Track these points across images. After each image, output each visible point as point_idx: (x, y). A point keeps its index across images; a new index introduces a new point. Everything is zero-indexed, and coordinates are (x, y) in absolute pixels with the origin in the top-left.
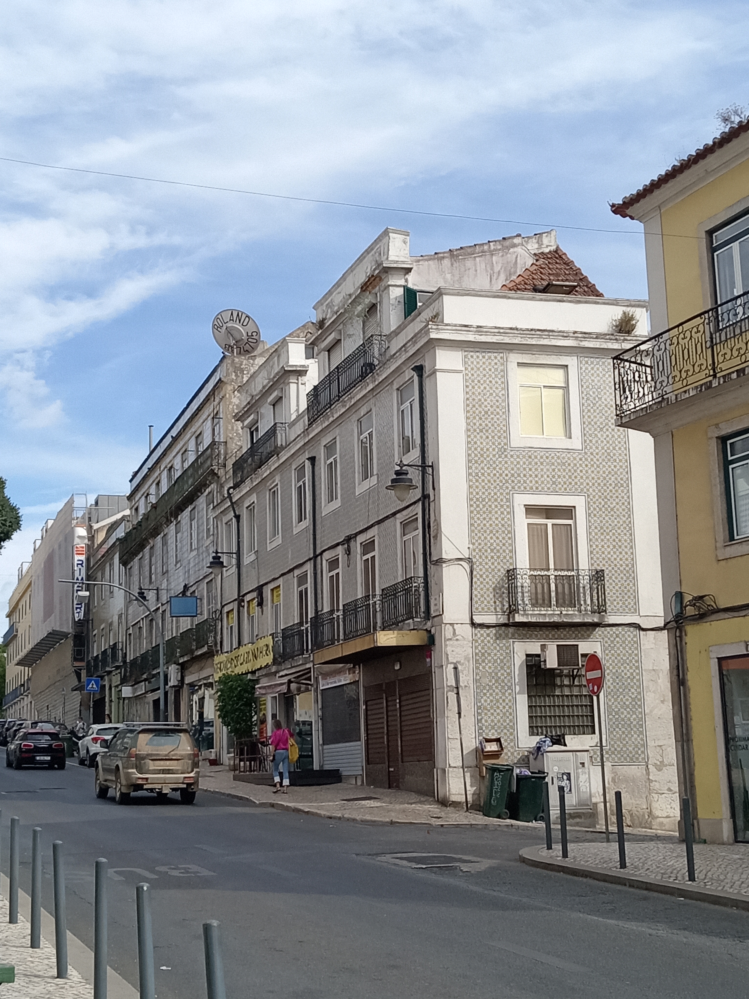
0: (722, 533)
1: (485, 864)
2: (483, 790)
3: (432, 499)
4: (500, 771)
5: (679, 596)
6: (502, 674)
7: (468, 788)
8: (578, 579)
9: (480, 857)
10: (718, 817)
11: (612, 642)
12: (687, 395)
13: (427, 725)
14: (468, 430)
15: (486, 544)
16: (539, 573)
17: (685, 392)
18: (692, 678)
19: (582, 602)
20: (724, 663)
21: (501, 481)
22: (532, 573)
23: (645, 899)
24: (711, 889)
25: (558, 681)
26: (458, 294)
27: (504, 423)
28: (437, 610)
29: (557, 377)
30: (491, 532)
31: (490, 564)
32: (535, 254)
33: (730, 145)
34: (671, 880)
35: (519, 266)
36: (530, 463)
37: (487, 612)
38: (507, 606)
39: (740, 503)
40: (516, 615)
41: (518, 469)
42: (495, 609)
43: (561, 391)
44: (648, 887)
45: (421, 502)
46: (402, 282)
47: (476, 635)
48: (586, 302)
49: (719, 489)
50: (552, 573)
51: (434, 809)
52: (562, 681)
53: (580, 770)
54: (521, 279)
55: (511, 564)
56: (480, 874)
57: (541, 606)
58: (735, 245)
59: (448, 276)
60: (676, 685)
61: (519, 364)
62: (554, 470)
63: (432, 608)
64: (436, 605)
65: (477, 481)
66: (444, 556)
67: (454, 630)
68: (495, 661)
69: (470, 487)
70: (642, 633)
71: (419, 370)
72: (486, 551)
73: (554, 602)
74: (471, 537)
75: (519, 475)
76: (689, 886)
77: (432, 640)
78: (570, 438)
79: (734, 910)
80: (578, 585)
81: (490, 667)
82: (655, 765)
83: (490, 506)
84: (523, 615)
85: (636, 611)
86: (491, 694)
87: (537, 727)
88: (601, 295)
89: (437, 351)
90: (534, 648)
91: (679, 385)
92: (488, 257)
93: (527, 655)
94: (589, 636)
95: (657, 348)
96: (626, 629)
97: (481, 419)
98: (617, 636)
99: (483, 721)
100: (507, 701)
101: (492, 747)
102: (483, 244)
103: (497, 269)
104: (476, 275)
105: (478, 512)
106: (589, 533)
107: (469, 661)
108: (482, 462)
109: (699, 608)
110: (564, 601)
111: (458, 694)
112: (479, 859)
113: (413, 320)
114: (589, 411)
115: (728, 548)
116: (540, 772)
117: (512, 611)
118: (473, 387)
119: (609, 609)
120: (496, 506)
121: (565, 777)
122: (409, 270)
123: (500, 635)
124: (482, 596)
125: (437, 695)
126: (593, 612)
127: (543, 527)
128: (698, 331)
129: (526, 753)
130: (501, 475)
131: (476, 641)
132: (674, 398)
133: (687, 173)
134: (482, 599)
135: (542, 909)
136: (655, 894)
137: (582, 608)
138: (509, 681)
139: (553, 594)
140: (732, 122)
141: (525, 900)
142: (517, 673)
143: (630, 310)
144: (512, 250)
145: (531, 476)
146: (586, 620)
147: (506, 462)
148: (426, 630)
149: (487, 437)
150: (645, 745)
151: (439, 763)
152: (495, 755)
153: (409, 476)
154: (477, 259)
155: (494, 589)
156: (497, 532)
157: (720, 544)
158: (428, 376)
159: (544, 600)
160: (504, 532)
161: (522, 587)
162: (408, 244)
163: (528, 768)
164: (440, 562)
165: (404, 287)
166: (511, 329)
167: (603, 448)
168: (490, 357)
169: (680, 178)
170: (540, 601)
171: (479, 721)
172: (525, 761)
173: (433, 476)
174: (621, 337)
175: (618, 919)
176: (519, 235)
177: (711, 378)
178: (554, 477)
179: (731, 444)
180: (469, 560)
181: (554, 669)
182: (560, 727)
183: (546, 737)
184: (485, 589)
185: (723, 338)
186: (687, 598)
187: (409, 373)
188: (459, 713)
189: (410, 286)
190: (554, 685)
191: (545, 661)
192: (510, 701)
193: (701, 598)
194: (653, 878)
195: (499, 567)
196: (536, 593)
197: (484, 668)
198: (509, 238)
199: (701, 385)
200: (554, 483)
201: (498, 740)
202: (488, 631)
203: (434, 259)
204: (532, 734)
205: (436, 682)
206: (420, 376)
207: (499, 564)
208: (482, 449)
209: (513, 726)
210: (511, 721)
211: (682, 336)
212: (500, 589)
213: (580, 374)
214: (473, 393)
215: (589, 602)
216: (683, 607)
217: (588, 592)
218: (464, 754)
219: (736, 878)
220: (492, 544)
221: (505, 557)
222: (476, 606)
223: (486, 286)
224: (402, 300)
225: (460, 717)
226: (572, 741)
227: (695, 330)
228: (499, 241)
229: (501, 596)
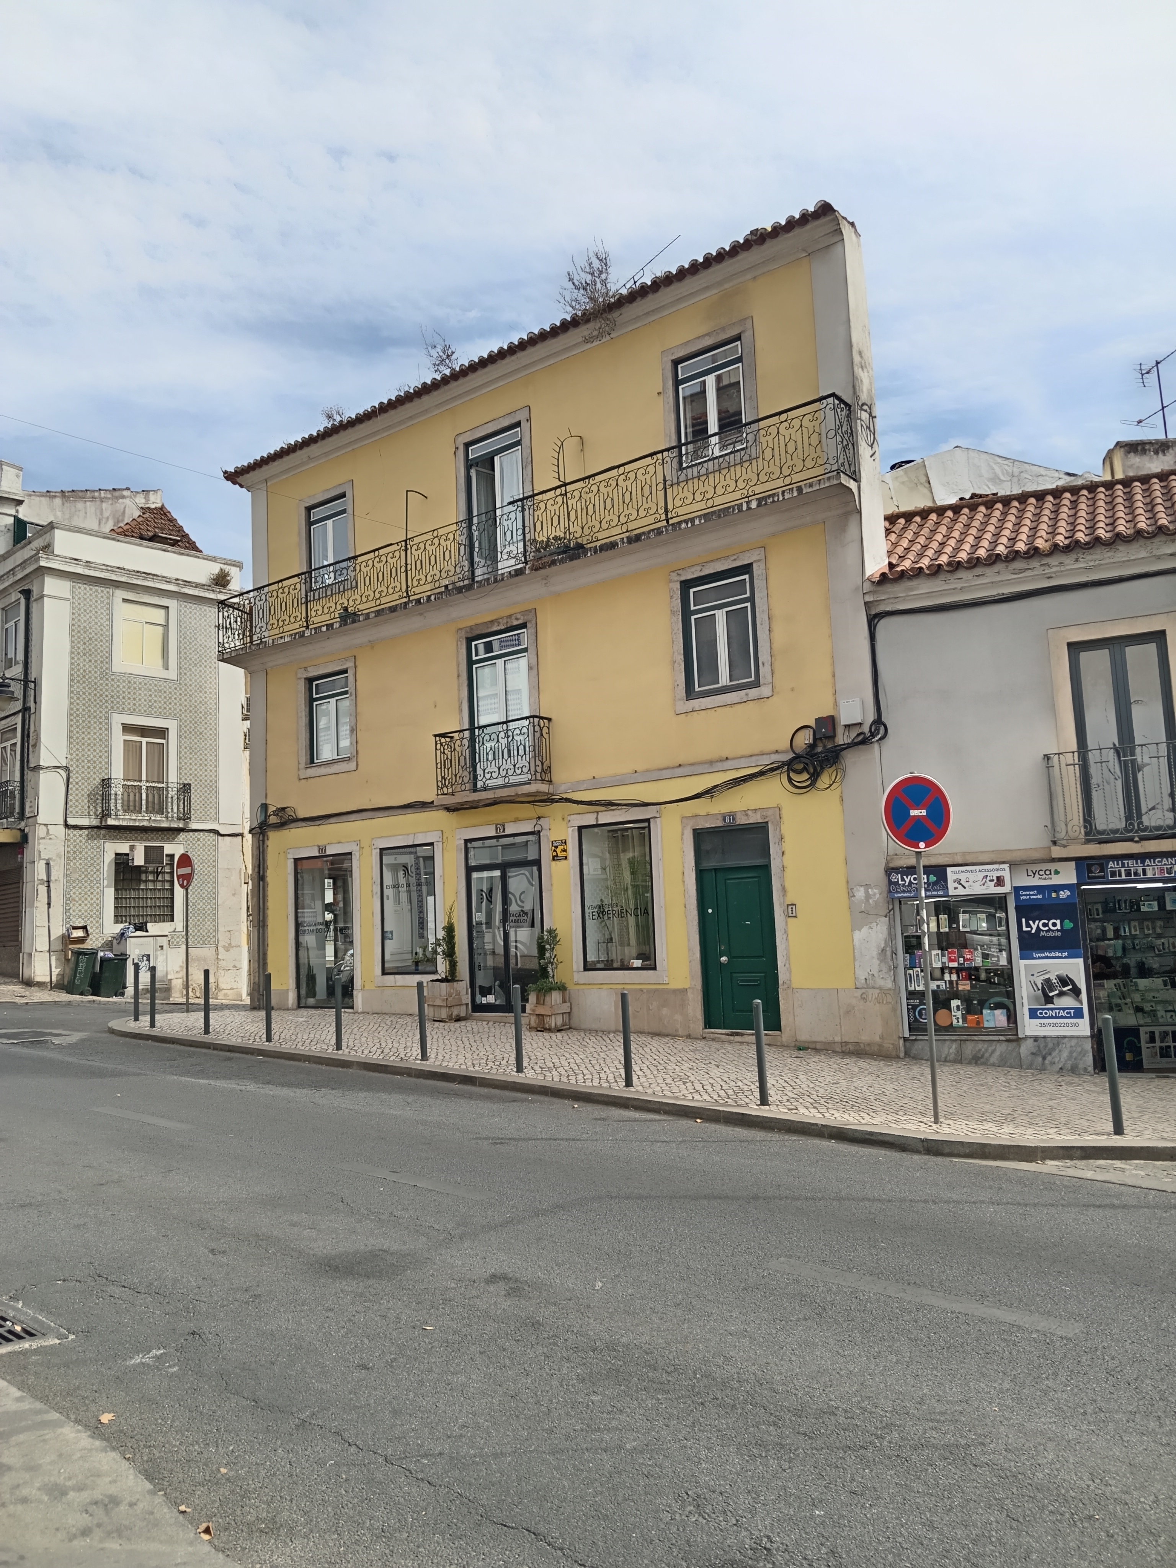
0: (304, 758)
1: (75, 1037)
2: (68, 971)
3: (33, 710)
4: (85, 954)
5: (265, 807)
6: (92, 870)
7: (53, 969)
8: (167, 790)
9: (70, 1030)
10: (284, 988)
11: (194, 845)
12: (282, 641)
13: (15, 914)
14: (72, 653)
15: (83, 755)
16: (132, 783)
17: (281, 638)
18: (271, 875)
19: (170, 810)
20: (299, 863)
21: (101, 701)
22: (125, 783)
23: (230, 1059)
24: (287, 1048)
25: (143, 877)
26: (69, 530)
27: (107, 649)
28: (32, 812)
29: (158, 616)
30: (89, 745)
31: (86, 773)
32: (142, 508)
33: (331, 439)
34: (251, 1042)
35: (127, 515)
36: (129, 688)
37: (81, 816)
38: (100, 810)
39: (321, 734)
40: (109, 819)
41: (118, 692)
42: (89, 813)
43: (161, 628)
44: (230, 1049)
45: (20, 714)
46: (13, 512)
47: (69, 835)
48: (188, 555)
49: (304, 721)
50: (144, 784)
51: (18, 989)
52: (147, 877)
53: (159, 953)
54: (128, 527)
55: (106, 774)
56: (70, 1046)
57: (132, 812)
58: (330, 523)
59: (59, 514)
60: (256, 880)
61: (124, 600)
62: (151, 695)
63: (27, 809)
64: (31, 807)
65: (78, 698)
66: (42, 763)
67: (48, 830)
68: (86, 859)
69: (71, 703)
70: (220, 838)
71: (27, 593)
72: (83, 761)
73: (144, 808)
74: (69, 748)
75: (118, 697)
76: (267, 1046)
77: (25, 838)
78: (167, 669)
79: (307, 1064)
80: (167, 796)
81: (81, 864)
82: (224, 947)
83: (89, 722)
84: (115, 819)
85: (217, 820)
86: (80, 888)
87: (121, 916)
88: (201, 551)
89: (46, 579)
90: (123, 847)
91: (277, 631)
92: (98, 502)
93: (117, 854)
94: (174, 839)
95: (258, 598)
96: (206, 834)
97: (85, 644)
98: (199, 840)
99: (71, 911)
100: (95, 893)
101: (79, 933)
102: (94, 491)
103: (106, 514)
104: (85, 517)
105: (78, 727)
106: (179, 752)
107: (60, 858)
108: (84, 682)
109: (281, 817)
110: (153, 808)
111: (49, 886)
112: (68, 1033)
113: (23, 548)
114: (185, 648)
115: (309, 770)
116: (122, 954)
117: (105, 815)
118: (79, 615)
119: (193, 817)
120: (95, 723)
121: (145, 958)
122: (20, 502)
123: (92, 836)
124: (77, 801)
125: (27, 889)
126: (179, 819)
127: (138, 744)
128: (295, 589)
129: (110, 939)
130: (101, 695)
131: (69, 841)
132: (271, 642)
133: (292, 456)
134: (77, 804)
135: (139, 1074)
136: (237, 1055)
137: (170, 815)
138: (98, 876)
139: (144, 802)
140: (335, 420)
141: (120, 1067)
142: (106, 869)
143: (227, 568)
144: (120, 501)
145: (129, 698)
146: (172, 826)
147: (107, 685)
148: (20, 829)
149: (90, 661)
150: (217, 931)
151: (26, 948)
152: (82, 940)
153: (11, 689)
154: (88, 503)
155: (89, 795)
156: (95, 745)
157: (302, 765)
158: (36, 600)
159: (135, 807)
160: (101, 746)
161: (116, 794)
162: (21, 478)
163: (111, 951)
164: (38, 768)
165: (15, 516)
166: (119, 568)
167: (196, 681)
168: (97, 591)
169: (286, 459)
170: (132, 808)
171: (67, 911)
172: (109, 946)
173: (35, 690)
174: (217, 589)
175: (208, 1078)
176: (128, 489)
177: (304, 629)
178: (150, 701)
179: (317, 685)
180: (67, 769)
181: (139, 867)
182: (142, 916)
183: (130, 924)
184: (80, 795)
185: (317, 597)
186: (271, 809)
187: (15, 596)
188: (49, 904)
189: (21, 516)
190: (140, 881)
191: (133, 859)
192: (98, 893)
193: (283, 809)
194: (234, 1041)
195: (94, 776)
196: (128, 801)
197: (75, 864)
198: (119, 490)
199: (295, 634)
200: (150, 706)
201: (84, 928)
202: (81, 832)
203: (46, 496)
204: (116, 922)
205: (27, 876)
206: (28, 600)
207: (94, 773)
208: (84, 671)
209: (100, 915)
210: (97, 911)
211: (281, 590)
212: (94, 796)
213: (179, 615)
214: (79, 620)
215: (175, 810)
216: (267, 816)
217: (175, 802)
218: (52, 939)
219: (305, 1037)
220: (89, 756)
221: (101, 768)
222: (70, 809)
223: (95, 527)
224: (12, 528)
225: (49, 907)
226: (153, 928)
227: (293, 587)
228: (109, 491)
229: (95, 802)
